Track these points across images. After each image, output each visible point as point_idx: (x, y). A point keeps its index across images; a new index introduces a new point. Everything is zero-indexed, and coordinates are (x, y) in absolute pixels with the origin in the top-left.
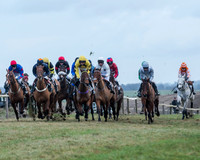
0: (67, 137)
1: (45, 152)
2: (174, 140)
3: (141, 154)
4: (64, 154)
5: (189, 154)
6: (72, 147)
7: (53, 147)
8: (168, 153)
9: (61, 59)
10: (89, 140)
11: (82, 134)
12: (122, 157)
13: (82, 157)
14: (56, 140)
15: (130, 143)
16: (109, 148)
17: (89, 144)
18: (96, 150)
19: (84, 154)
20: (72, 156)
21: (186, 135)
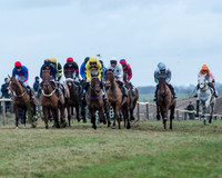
4: (67, 164)
6: (76, 157)
7: (55, 157)
9: (70, 60)
10: (95, 150)
15: (140, 152)
17: (94, 153)
19: (89, 165)
21: (203, 144)
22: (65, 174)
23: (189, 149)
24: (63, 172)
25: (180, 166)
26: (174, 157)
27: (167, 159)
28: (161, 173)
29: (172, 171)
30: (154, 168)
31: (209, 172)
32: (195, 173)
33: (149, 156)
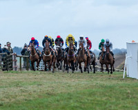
0: (20, 87)
1: (5, 97)
3: (70, 99)
4: (18, 98)
5: (104, 99)
6: (23, 94)
7: (10, 94)
9: (59, 37)
10: (35, 89)
11: (30, 85)
12: (58, 101)
13: (30, 100)
14: (12, 88)
15: (63, 91)
16: (49, 94)
17: (35, 91)
18: (40, 96)
19: (31, 99)
20: (23, 99)
21: (102, 86)
22: (16, 104)
23: (94, 90)
24: (15, 103)
25: (88, 100)
26: (84, 94)
27: (80, 95)
28: (76, 104)
29: (83, 103)
30: (71, 101)
31: (106, 104)
32: (97, 104)
33: (69, 94)
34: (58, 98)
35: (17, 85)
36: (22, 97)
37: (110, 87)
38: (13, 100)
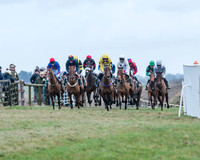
0: (29, 129)
1: (7, 144)
2: (136, 134)
5: (151, 147)
8: (130, 146)
11: (43, 126)
12: (84, 150)
13: (44, 149)
14: (18, 132)
18: (58, 143)
34: (84, 145)
35: (25, 127)
36: (32, 145)
37: (160, 130)
38: (19, 148)
